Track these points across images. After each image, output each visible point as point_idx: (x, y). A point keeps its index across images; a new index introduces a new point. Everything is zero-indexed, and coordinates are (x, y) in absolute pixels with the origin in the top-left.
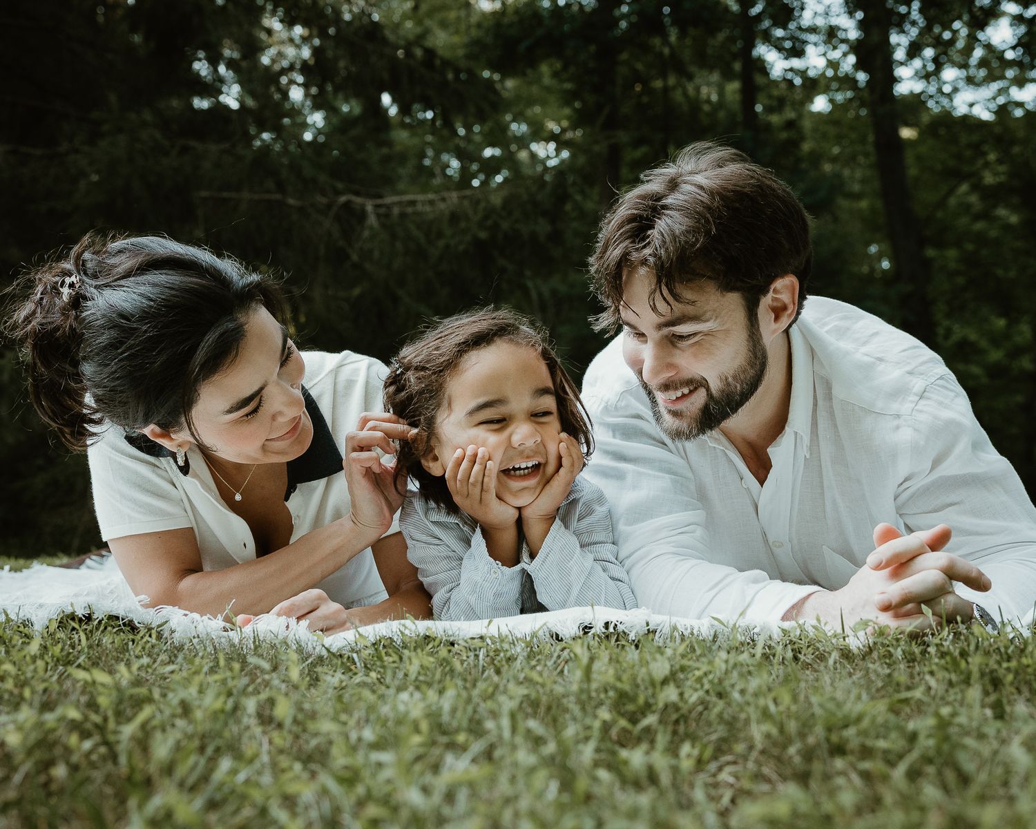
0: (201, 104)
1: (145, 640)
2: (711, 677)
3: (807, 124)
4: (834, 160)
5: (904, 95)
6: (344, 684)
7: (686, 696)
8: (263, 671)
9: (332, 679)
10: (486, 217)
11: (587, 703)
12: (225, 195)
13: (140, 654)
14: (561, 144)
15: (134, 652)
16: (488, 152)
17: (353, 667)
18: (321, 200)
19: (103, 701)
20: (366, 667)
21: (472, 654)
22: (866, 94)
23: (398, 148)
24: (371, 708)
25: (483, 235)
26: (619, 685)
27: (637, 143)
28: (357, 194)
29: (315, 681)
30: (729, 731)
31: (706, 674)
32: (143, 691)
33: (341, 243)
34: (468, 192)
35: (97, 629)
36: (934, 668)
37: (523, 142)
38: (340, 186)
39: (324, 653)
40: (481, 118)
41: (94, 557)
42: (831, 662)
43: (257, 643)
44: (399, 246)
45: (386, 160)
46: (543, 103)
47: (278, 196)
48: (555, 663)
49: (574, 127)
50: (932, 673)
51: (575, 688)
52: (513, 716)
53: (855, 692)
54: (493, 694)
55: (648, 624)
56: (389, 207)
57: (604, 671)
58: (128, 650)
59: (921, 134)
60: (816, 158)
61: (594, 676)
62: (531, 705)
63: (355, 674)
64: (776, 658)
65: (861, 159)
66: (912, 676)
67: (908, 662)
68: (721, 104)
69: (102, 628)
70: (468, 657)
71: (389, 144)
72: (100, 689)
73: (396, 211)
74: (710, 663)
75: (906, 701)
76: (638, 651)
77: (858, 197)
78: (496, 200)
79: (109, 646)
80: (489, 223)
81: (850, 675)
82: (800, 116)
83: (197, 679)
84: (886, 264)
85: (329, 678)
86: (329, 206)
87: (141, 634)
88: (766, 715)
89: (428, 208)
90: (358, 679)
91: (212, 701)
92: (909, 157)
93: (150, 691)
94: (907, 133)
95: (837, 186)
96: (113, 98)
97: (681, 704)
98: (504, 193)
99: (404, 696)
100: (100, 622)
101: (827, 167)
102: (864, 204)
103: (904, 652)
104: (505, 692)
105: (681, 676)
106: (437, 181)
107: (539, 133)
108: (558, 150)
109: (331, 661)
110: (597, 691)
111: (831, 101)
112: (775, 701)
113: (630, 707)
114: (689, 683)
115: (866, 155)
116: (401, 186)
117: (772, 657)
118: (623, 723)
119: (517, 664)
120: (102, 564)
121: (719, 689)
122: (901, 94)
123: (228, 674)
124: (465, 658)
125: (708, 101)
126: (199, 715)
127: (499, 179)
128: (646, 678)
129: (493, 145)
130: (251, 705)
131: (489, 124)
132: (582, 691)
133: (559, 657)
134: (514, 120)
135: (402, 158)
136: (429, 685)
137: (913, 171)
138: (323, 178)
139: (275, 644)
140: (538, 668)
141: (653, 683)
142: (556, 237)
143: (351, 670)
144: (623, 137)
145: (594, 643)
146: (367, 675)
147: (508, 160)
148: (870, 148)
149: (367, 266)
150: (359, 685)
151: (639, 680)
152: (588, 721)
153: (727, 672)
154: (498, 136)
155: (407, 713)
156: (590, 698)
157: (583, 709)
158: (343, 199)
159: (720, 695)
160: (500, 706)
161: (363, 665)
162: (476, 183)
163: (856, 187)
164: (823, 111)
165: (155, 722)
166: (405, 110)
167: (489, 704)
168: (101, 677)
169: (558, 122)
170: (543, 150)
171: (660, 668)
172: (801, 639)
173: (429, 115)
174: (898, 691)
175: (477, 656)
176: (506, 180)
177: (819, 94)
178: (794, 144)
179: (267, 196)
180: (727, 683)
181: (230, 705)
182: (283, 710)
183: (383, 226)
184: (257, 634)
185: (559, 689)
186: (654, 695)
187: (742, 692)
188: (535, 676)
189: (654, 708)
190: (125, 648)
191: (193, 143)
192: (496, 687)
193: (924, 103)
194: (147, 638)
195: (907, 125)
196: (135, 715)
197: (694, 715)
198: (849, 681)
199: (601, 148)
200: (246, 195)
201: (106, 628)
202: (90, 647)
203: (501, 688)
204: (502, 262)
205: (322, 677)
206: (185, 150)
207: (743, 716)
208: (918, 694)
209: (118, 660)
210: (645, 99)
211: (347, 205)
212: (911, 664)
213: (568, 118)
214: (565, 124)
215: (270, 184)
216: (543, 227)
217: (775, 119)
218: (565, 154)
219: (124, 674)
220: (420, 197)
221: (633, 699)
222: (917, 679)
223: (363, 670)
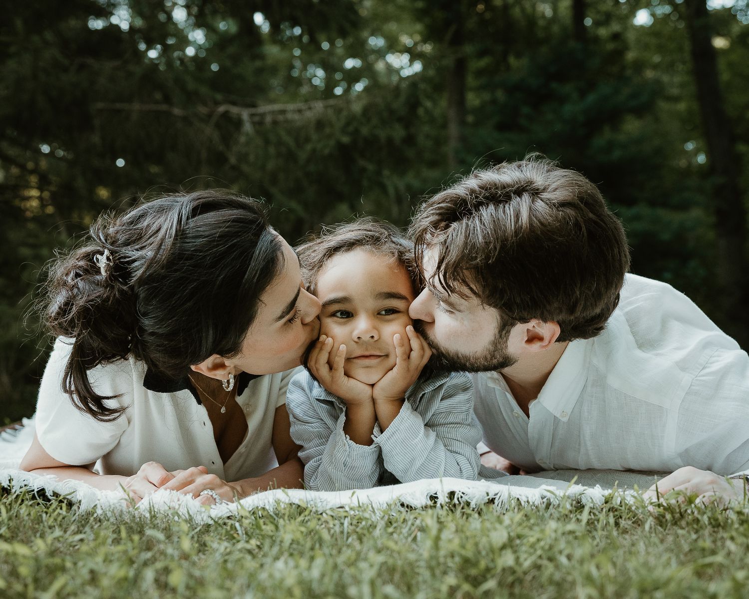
0: (97, 24)
1: (56, 513)
2: (542, 543)
3: (631, 36)
4: (655, 67)
5: (717, 10)
6: (228, 550)
7: (522, 559)
8: (159, 542)
9: (218, 546)
10: (348, 124)
11: (436, 568)
12: (118, 106)
13: (52, 524)
14: (414, 55)
15: (48, 523)
16: (350, 63)
17: (235, 535)
18: (203, 110)
19: (24, 571)
20: (246, 534)
21: (337, 522)
22: (683, 10)
23: (270, 62)
24: (252, 576)
25: (345, 139)
26: (463, 552)
27: (482, 54)
28: (234, 103)
29: (203, 547)
30: (558, 592)
31: (539, 540)
32: (57, 560)
33: (221, 148)
34: (332, 102)
35: (16, 502)
36: (734, 534)
37: (381, 54)
38: (219, 97)
39: (211, 522)
40: (343, 34)
41: (8, 430)
42: (647, 527)
43: (153, 513)
44: (272, 150)
45: (260, 71)
46: (398, 20)
47: (164, 107)
48: (410, 529)
49: (425, 41)
50: (732, 538)
51: (426, 555)
52: (372, 583)
53: (665, 557)
54: (356, 560)
55: (488, 494)
56: (263, 115)
57: (450, 540)
58: (42, 522)
59: (733, 44)
60: (639, 66)
61: (442, 544)
62: (388, 572)
63: (238, 541)
64: (600, 523)
65: (680, 67)
66: (714, 542)
67: (714, 527)
68: (554, 19)
69: (20, 501)
70: (334, 525)
71: (262, 57)
72: (21, 560)
73: (268, 119)
74: (542, 531)
75: (710, 565)
76: (480, 520)
77: (676, 99)
78: (357, 108)
79: (26, 518)
80: (351, 129)
81: (662, 541)
82: (625, 28)
83: (103, 550)
84: (701, 159)
85: (215, 545)
86: (210, 116)
87: (54, 506)
88: (589, 579)
89: (296, 117)
90: (240, 545)
91: (116, 571)
92: (722, 64)
93: (63, 560)
94: (720, 43)
95: (657, 91)
96: (19, 23)
97: (517, 568)
98: (364, 102)
99: (280, 564)
100: (18, 496)
101: (649, 74)
102: (682, 106)
103: (709, 518)
104: (366, 559)
105: (518, 542)
106: (305, 90)
107: (393, 46)
108: (412, 61)
109: (216, 528)
110: (445, 557)
111: (653, 15)
112: (598, 567)
113: (473, 572)
114: (524, 548)
115: (684, 63)
116: (272, 95)
117: (596, 522)
118: (466, 587)
119: (377, 532)
120: (15, 436)
121: (550, 554)
122: (715, 9)
123: (130, 545)
124: (331, 526)
125: (543, 16)
126: (105, 582)
127: (359, 87)
128: (487, 546)
129: (354, 56)
130: (149, 575)
131: (350, 40)
132: (432, 558)
133: (413, 525)
134: (372, 35)
135: (274, 70)
136: (302, 554)
137: (725, 76)
138: (204, 90)
139: (168, 515)
140: (395, 535)
141: (492, 550)
142: (410, 140)
143: (234, 538)
144: (468, 49)
145: (443, 513)
146: (247, 542)
147: (367, 71)
148: (687, 56)
149: (245, 168)
150: (240, 551)
151: (481, 546)
152: (437, 585)
153: (556, 539)
154: (358, 49)
155: (282, 580)
156: (439, 564)
157: (433, 575)
158: (222, 109)
159: (551, 559)
160: (361, 571)
161: (244, 532)
162: (338, 91)
163: (675, 91)
164: (645, 25)
165: (69, 589)
166: (275, 27)
167: (352, 570)
168: (22, 550)
169: (411, 36)
170: (398, 60)
171: (499, 536)
172: (621, 506)
173: (297, 31)
174: (704, 556)
175: (342, 524)
176: (366, 89)
177: (641, 8)
178: (619, 54)
179: (154, 107)
180: (556, 549)
181: (131, 574)
182: (177, 578)
183: (258, 132)
184: (153, 506)
185: (412, 557)
186: (493, 561)
187: (569, 557)
188: (391, 544)
189: (493, 572)
190: (40, 519)
191: (90, 61)
192: (358, 554)
193: (735, 16)
194: (58, 510)
195: (719, 34)
196: (51, 583)
197: (529, 578)
198: (661, 548)
199: (449, 62)
200: (136, 106)
201: (23, 501)
202: (10, 519)
203: (362, 555)
204: (362, 163)
205: (209, 543)
206: (82, 67)
207: (570, 578)
208: (719, 558)
209: (35, 532)
210: (488, 16)
211: (226, 115)
212: (716, 529)
213: (421, 33)
214: (418, 38)
215: (158, 96)
216: (398, 132)
217: (603, 32)
218: (418, 67)
219: (41, 546)
220: (290, 107)
221: (475, 564)
222: (719, 543)
223: (245, 536)
